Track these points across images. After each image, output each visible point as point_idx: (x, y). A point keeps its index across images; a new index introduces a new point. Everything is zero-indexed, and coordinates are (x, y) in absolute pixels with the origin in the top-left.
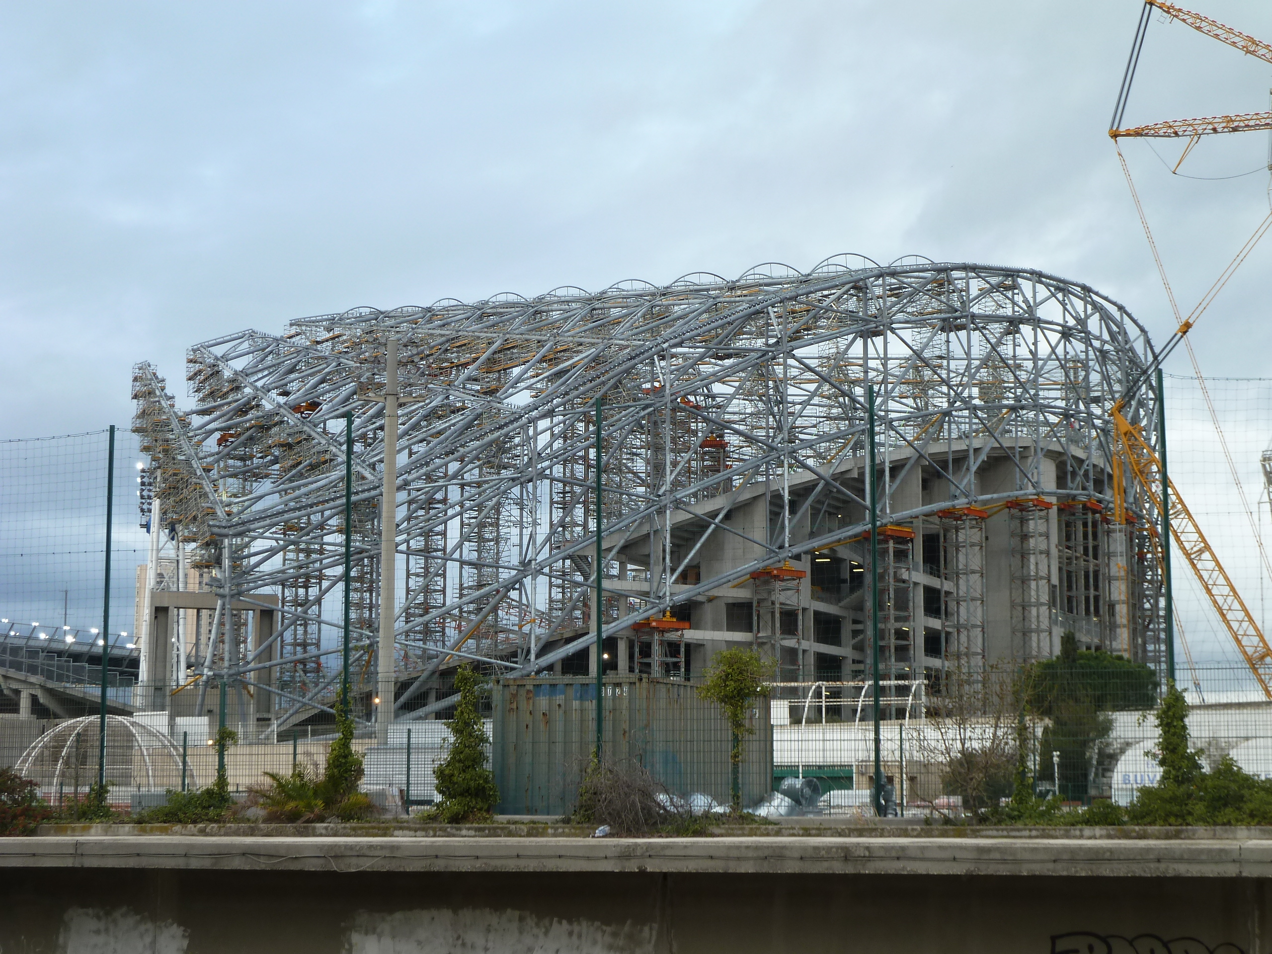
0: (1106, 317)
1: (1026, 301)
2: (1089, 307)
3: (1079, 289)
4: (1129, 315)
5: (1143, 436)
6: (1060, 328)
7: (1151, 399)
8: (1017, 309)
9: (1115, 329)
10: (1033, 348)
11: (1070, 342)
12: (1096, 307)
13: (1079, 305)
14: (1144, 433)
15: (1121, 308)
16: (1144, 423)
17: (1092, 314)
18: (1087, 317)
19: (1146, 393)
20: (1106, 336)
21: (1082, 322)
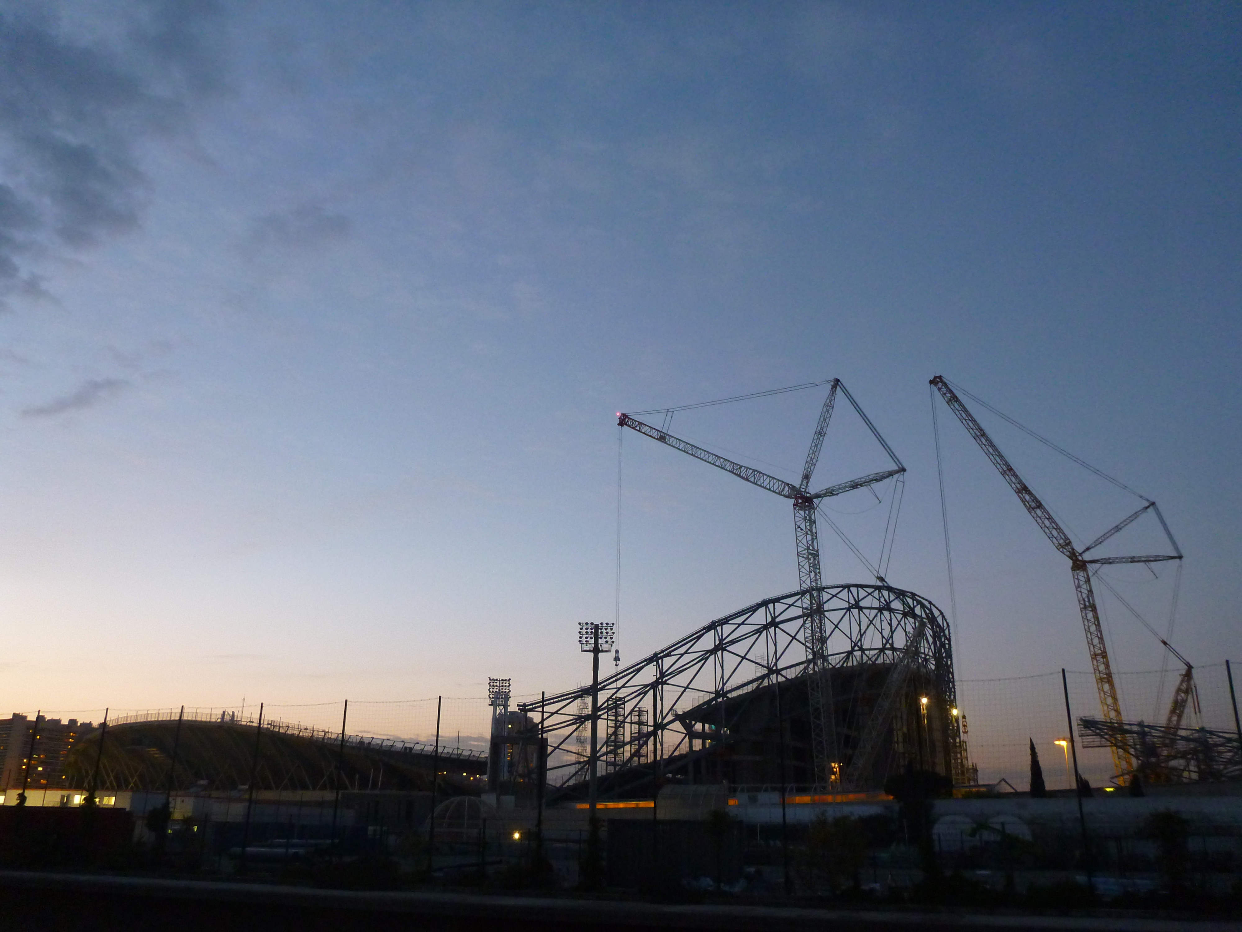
0: (923, 606)
1: (885, 600)
2: (915, 602)
3: (910, 594)
4: (934, 606)
5: (944, 661)
6: (902, 612)
7: (947, 644)
8: (881, 604)
9: (928, 611)
10: (889, 622)
11: (907, 619)
12: (919, 603)
13: (910, 601)
14: (945, 659)
15: (930, 603)
16: (944, 655)
18: (914, 607)
19: (945, 641)
20: (924, 616)
21: (912, 609)
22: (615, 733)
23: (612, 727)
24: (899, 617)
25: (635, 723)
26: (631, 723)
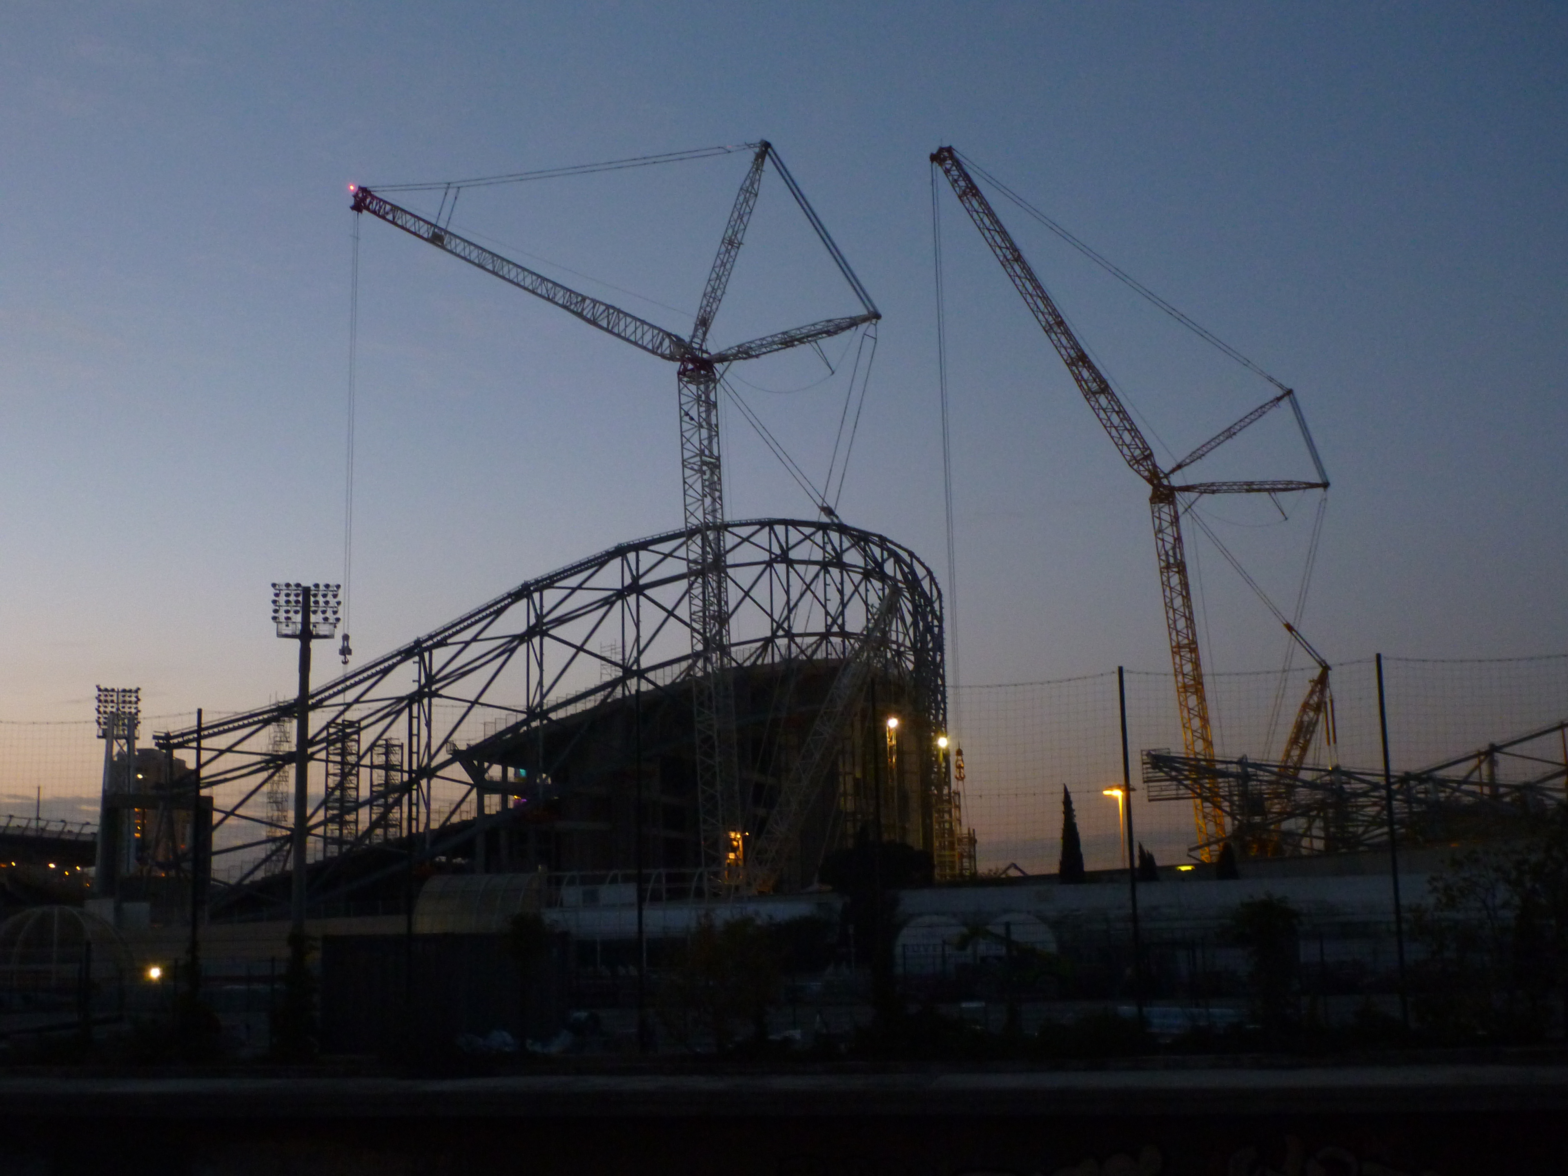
0: (898, 560)
1: (834, 549)
2: (885, 553)
3: (877, 539)
4: (918, 560)
5: (930, 656)
6: (861, 571)
7: (936, 626)
8: (827, 555)
9: (906, 570)
10: (840, 587)
11: (870, 582)
12: (893, 554)
13: (877, 551)
14: (931, 653)
15: (911, 555)
16: (930, 645)
17: (887, 559)
18: (884, 561)
19: (932, 622)
20: (899, 576)
21: (880, 565)
22: (341, 786)
23: (334, 775)
24: (857, 578)
25: (379, 767)
26: (372, 767)
